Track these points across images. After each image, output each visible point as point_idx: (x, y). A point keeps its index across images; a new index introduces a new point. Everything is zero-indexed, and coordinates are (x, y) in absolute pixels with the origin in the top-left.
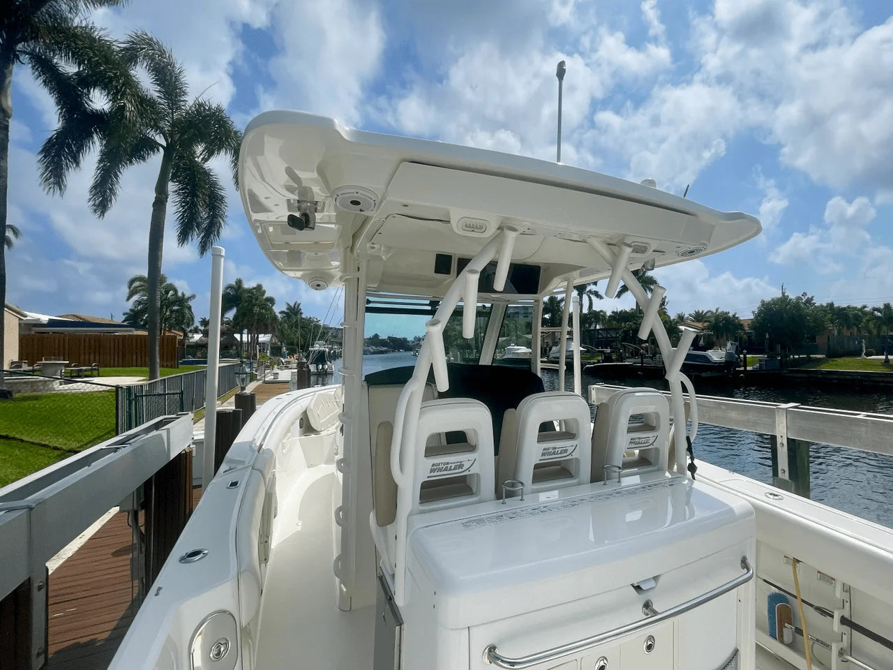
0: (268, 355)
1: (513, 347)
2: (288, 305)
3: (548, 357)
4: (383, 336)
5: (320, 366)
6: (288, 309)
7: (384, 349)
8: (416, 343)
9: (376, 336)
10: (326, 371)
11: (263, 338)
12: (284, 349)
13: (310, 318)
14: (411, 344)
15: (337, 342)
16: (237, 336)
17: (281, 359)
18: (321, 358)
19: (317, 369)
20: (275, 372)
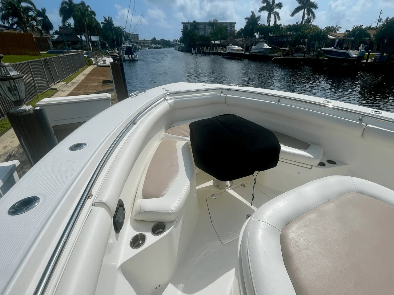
0: (100, 48)
1: (231, 46)
2: (105, 18)
3: (250, 52)
4: (158, 39)
5: (130, 56)
6: (105, 20)
7: (159, 46)
8: (175, 43)
9: (154, 39)
10: (134, 59)
11: (94, 38)
12: (107, 45)
13: (119, 27)
14: (172, 43)
15: (135, 42)
16: (79, 36)
17: (107, 51)
18: (129, 51)
19: (129, 57)
20: (104, 59)
